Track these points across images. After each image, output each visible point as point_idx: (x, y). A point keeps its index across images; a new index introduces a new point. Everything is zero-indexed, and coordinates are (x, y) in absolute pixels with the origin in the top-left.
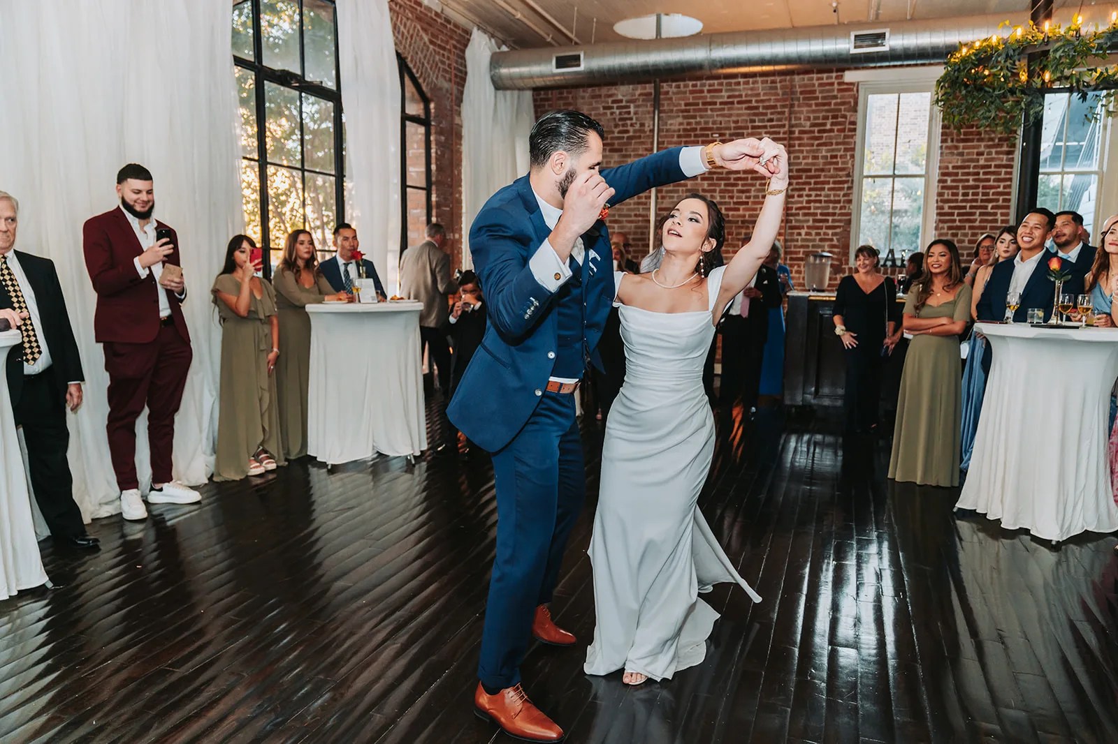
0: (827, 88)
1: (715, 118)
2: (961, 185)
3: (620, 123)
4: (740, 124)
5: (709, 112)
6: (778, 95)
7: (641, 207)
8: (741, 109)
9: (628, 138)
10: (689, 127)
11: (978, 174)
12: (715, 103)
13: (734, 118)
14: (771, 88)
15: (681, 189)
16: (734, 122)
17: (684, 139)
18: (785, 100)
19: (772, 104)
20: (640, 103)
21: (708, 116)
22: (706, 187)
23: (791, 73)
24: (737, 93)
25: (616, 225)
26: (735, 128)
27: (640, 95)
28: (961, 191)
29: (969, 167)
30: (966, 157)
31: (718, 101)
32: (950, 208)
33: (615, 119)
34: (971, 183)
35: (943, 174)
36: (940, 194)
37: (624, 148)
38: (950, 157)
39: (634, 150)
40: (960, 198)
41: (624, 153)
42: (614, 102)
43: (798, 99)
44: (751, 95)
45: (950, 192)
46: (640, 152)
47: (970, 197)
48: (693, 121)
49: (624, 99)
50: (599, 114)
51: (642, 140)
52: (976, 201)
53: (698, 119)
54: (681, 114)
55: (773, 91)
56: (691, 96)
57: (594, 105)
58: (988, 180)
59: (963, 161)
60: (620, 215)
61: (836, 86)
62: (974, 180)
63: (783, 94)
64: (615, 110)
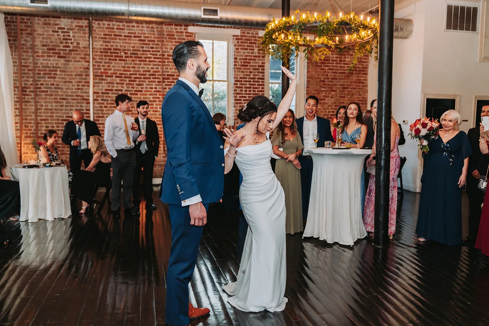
0: (180, 34)
1: (122, 44)
2: (244, 86)
3: (64, 41)
4: (135, 48)
5: (118, 40)
6: (155, 35)
7: (80, 91)
8: (136, 40)
9: (69, 50)
10: (106, 48)
11: (250, 81)
12: (121, 36)
13: (133, 45)
14: (152, 31)
15: (103, 82)
16: (132, 47)
17: (104, 54)
18: (159, 38)
19: (152, 39)
20: (76, 31)
21: (117, 42)
22: (118, 81)
23: (161, 23)
24: (133, 32)
25: (64, 101)
26: (133, 50)
27: (76, 26)
28: (244, 89)
29: (246, 78)
30: (245, 73)
31: (123, 35)
32: (240, 97)
33: (60, 39)
34: (248, 86)
35: (236, 81)
36: (235, 90)
37: (67, 56)
38: (238, 73)
39: (73, 58)
40: (244, 92)
41: (67, 59)
42: (59, 28)
43: (166, 38)
44: (141, 34)
45: (239, 89)
46: (78, 59)
47: (248, 92)
48: (109, 44)
49: (66, 27)
50: (50, 35)
51: (78, 52)
52: (250, 94)
53: (112, 44)
54: (101, 40)
55: (152, 33)
56: (107, 30)
57: (46, 29)
58: (255, 85)
59: (244, 75)
60: (66, 96)
61: (184, 34)
62: (249, 84)
63: (158, 34)
64: (60, 33)
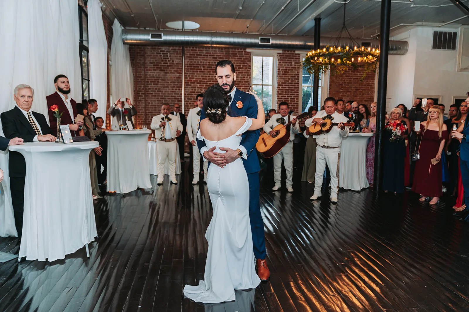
0: (241, 53)
1: (201, 61)
2: (284, 89)
3: (164, 60)
5: (199, 58)
6: (224, 54)
7: (173, 93)
8: (211, 58)
9: (167, 66)
10: (191, 63)
11: (289, 85)
12: (201, 55)
13: (209, 61)
14: (221, 51)
15: (189, 86)
16: (208, 63)
17: (189, 68)
18: (226, 56)
19: (222, 57)
20: (172, 53)
21: (198, 60)
22: (198, 86)
24: (209, 52)
25: (163, 100)
26: (209, 65)
27: (172, 49)
28: (284, 91)
29: (286, 83)
30: (285, 80)
31: (202, 54)
32: (281, 96)
33: (161, 58)
34: (287, 88)
35: (279, 85)
36: (278, 92)
37: (166, 69)
38: (280, 80)
39: (170, 71)
40: (284, 93)
41: (166, 72)
42: (161, 51)
43: (231, 56)
44: (214, 53)
45: (281, 91)
46: (172, 72)
47: (287, 93)
48: (193, 61)
49: (165, 50)
50: (155, 56)
51: (173, 67)
52: (289, 94)
53: (195, 61)
54: (188, 58)
55: (222, 52)
56: (192, 52)
57: (153, 52)
58: (292, 88)
59: (285, 81)
60: (165, 96)
61: (243, 53)
63: (226, 54)
64: (162, 54)
